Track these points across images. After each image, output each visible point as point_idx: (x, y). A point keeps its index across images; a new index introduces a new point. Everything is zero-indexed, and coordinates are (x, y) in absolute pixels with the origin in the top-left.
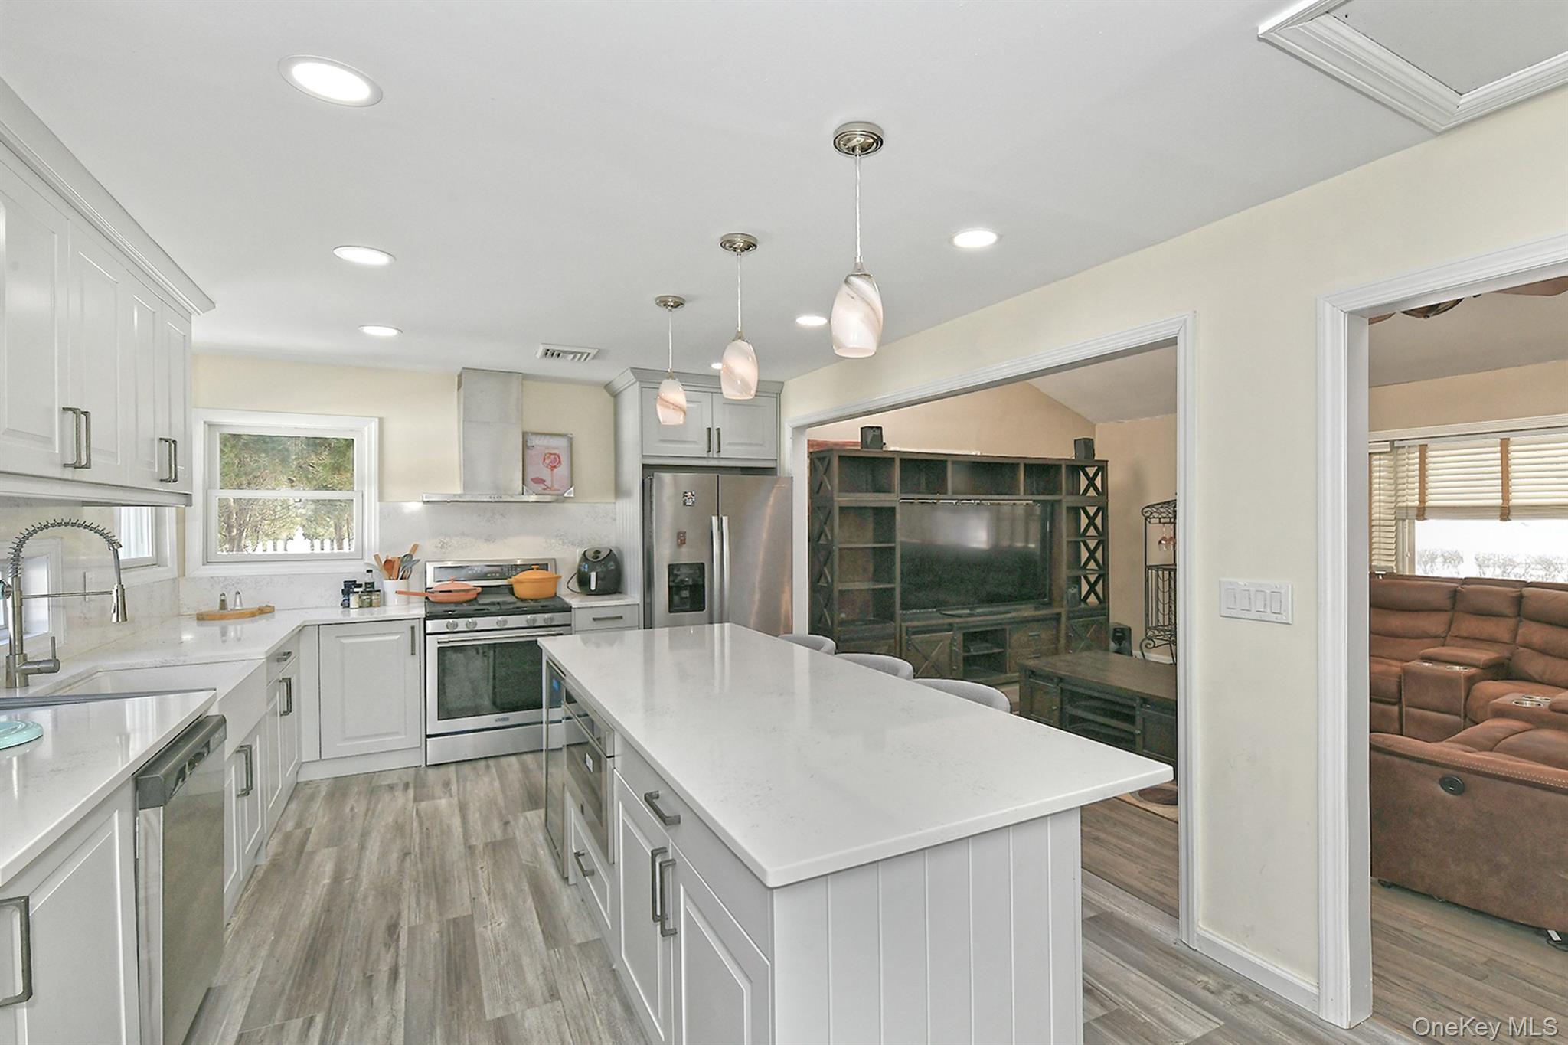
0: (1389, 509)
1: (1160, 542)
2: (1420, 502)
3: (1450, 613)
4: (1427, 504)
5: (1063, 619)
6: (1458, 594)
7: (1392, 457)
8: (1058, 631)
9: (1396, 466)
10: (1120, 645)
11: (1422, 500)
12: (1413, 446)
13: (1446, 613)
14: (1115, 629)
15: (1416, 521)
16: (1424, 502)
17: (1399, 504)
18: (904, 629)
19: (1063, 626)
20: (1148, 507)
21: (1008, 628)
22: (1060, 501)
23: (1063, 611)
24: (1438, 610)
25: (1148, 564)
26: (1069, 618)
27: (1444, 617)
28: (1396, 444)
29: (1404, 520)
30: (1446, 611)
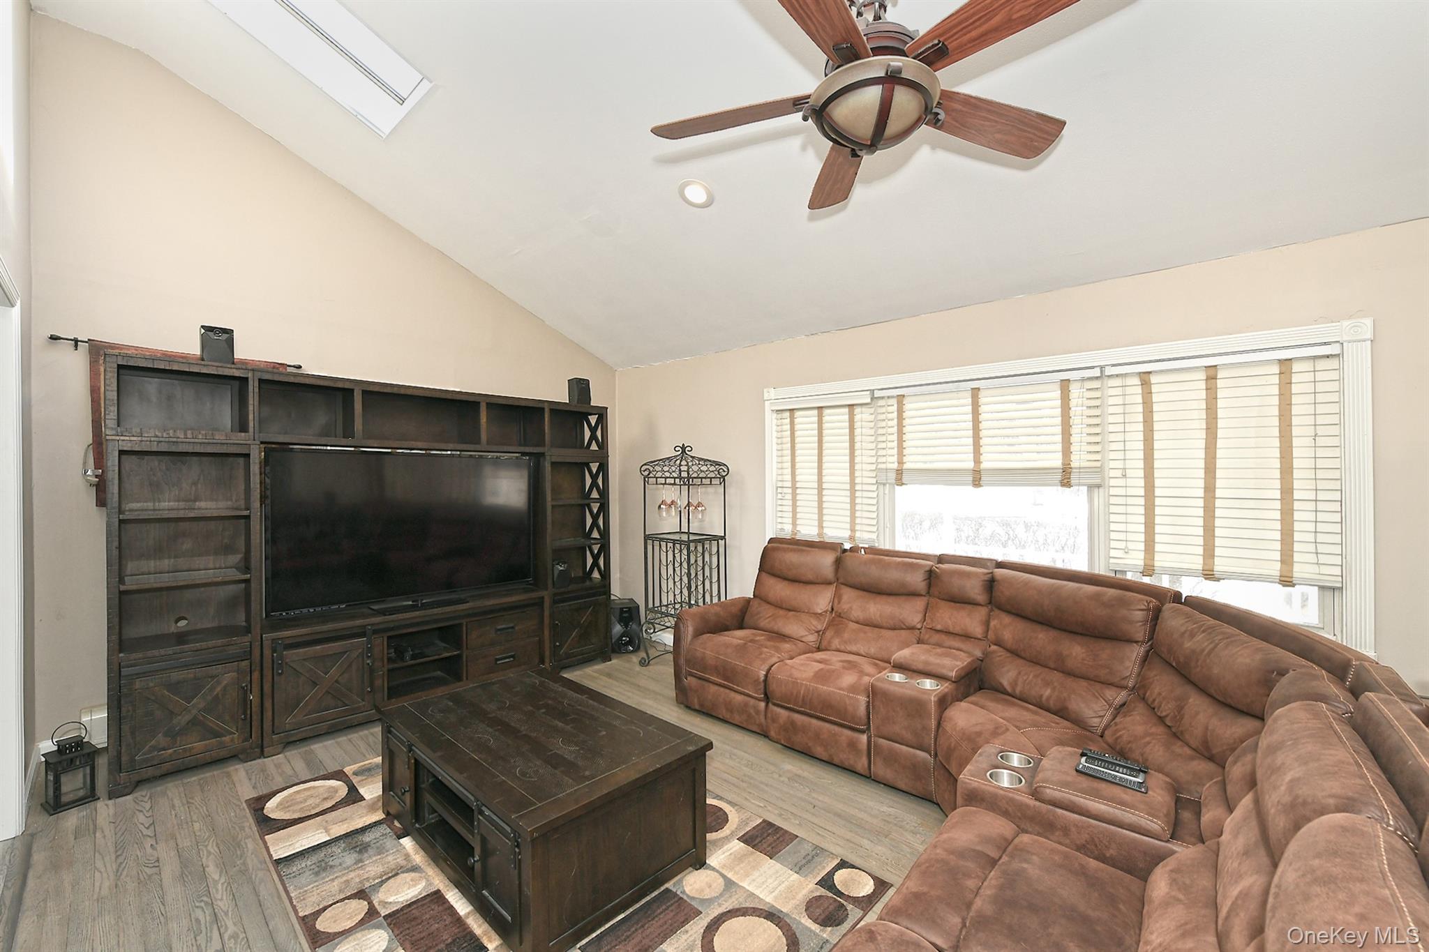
0: (871, 470)
1: (660, 506)
2: (899, 463)
3: (925, 599)
4: (905, 466)
5: (547, 604)
6: (933, 575)
7: (873, 410)
8: (542, 622)
9: (876, 421)
10: (626, 627)
11: (901, 462)
12: (893, 397)
13: (923, 598)
14: (621, 609)
15: (896, 487)
16: (903, 463)
17: (881, 466)
18: (267, 643)
19: (547, 613)
20: (645, 464)
21: (464, 622)
22: (543, 454)
23: (547, 595)
24: (914, 594)
25: (647, 533)
26: (555, 602)
27: (920, 604)
28: (877, 394)
29: (884, 484)
30: (921, 595)
